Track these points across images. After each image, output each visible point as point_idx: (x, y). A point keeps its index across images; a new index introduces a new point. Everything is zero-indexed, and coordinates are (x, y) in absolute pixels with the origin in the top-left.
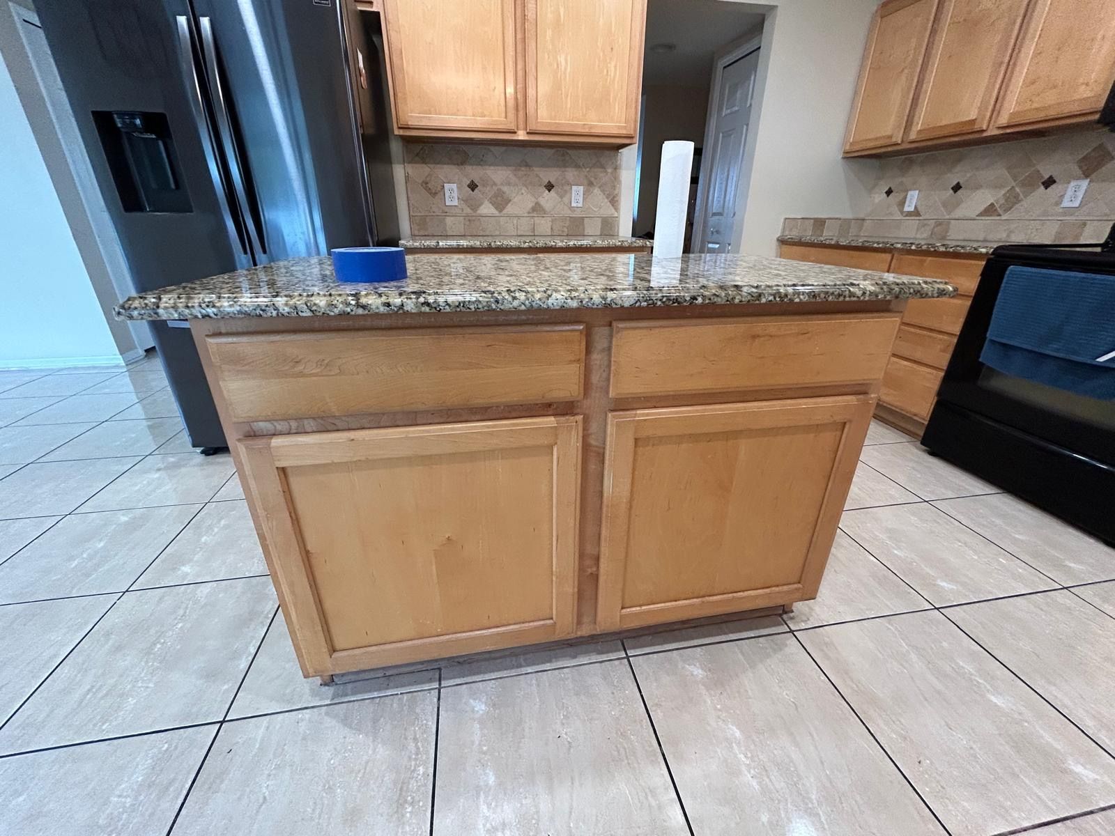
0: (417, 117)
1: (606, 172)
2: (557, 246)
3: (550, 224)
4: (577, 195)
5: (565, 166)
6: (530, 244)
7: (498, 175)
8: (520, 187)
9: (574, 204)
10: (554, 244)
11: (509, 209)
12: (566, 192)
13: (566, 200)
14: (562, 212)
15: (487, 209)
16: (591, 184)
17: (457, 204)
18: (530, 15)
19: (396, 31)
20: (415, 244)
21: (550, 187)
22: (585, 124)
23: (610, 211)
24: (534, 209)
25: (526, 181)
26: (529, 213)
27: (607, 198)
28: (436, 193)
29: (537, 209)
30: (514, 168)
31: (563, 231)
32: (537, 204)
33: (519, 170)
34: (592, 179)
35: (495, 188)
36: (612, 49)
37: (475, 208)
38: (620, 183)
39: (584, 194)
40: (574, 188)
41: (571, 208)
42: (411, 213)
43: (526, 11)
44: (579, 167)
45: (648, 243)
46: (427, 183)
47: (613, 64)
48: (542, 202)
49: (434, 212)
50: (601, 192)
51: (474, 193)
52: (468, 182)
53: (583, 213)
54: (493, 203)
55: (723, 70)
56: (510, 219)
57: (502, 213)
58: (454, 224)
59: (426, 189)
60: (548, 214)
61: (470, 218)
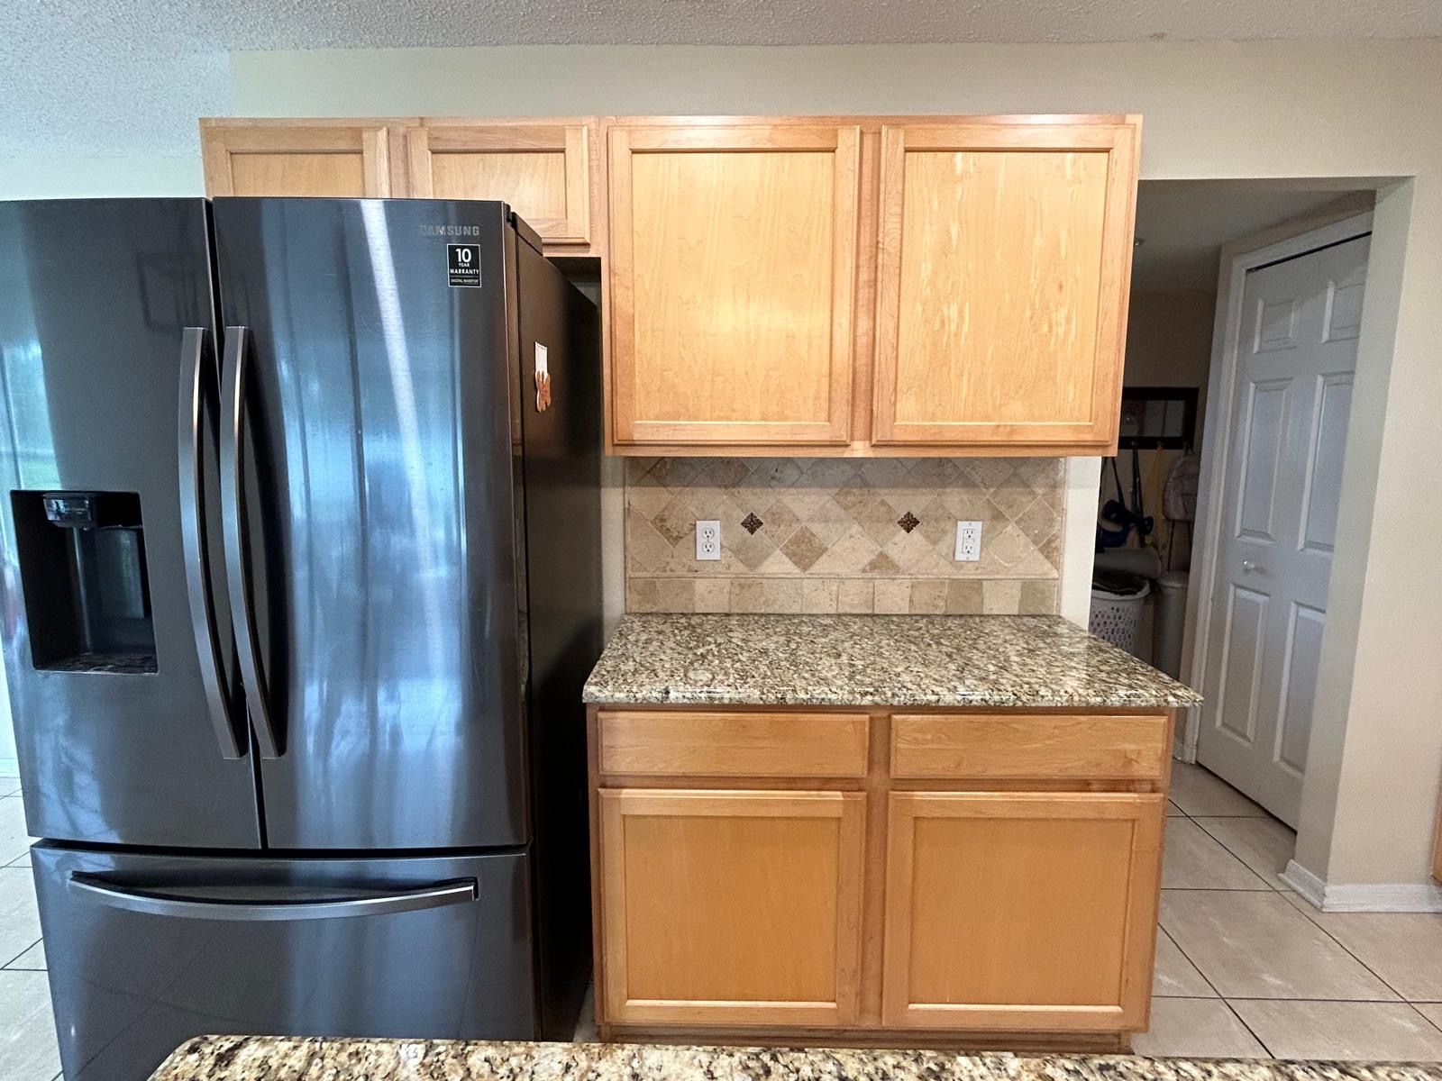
0: (653, 426)
1: (1033, 493)
2: (941, 704)
3: (908, 592)
4: (968, 539)
5: (944, 486)
6: (877, 698)
7: (803, 504)
8: (846, 525)
9: (960, 557)
10: (934, 698)
11: (821, 566)
12: (944, 532)
13: (943, 547)
14: (935, 571)
15: (778, 564)
16: (998, 517)
17: (718, 558)
18: (889, 241)
19: (627, 288)
20: (617, 695)
21: (909, 523)
22: (998, 426)
23: (1044, 568)
24: (873, 566)
25: (860, 513)
26: (864, 571)
27: (1035, 542)
28: (679, 538)
29: (882, 564)
30: (837, 490)
31: (936, 607)
32: (883, 556)
33: (848, 493)
34: (1002, 508)
35: (797, 527)
36: (1061, 287)
37: (752, 561)
38: (1063, 512)
39: (982, 537)
40: (962, 525)
41: (954, 563)
42: (630, 573)
43: (881, 235)
44: (975, 486)
45: (1171, 699)
46: (663, 520)
47: (1063, 313)
48: (893, 552)
49: (672, 570)
50: (1020, 532)
51: (753, 536)
52: (744, 517)
53: (979, 571)
54: (791, 555)
55: (1246, 275)
56: (823, 582)
57: (808, 572)
58: (710, 592)
59: (661, 529)
60: (904, 574)
61: (742, 581)
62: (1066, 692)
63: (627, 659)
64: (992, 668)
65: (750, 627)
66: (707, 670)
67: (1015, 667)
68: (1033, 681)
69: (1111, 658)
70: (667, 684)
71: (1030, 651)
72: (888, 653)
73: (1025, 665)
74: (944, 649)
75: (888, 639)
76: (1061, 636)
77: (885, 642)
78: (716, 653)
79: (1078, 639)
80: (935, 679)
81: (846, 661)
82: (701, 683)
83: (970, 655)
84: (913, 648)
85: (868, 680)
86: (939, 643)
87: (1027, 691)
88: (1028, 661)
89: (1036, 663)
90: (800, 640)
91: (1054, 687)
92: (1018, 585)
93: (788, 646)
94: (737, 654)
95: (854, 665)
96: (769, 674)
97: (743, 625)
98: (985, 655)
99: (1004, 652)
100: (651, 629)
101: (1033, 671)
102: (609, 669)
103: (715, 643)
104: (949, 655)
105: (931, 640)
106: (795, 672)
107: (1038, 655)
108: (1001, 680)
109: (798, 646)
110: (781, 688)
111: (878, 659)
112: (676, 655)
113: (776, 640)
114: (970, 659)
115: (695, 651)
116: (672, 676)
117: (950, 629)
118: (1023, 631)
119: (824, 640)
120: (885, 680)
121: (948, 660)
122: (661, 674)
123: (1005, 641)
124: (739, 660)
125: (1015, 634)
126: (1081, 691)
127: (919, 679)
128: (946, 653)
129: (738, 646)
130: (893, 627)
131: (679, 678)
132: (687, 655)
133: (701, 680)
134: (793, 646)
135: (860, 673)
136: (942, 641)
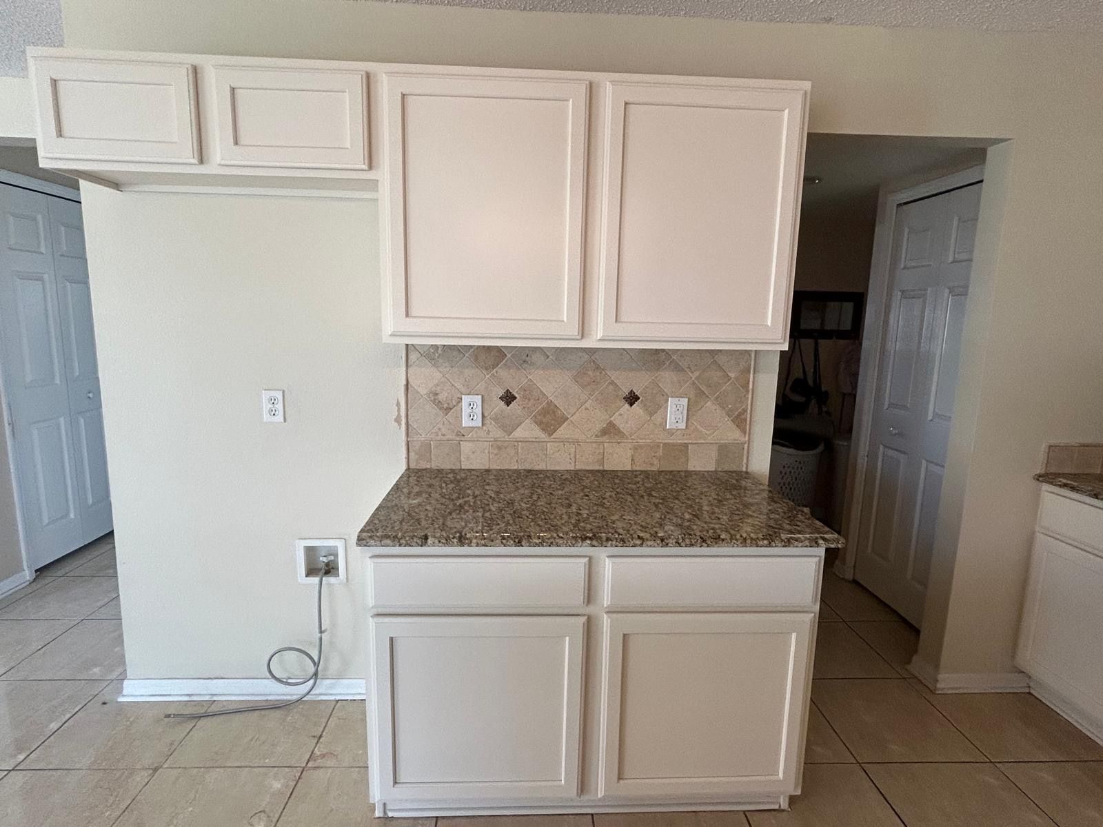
3: (630, 453)
4: (676, 411)
5: (659, 369)
7: (549, 382)
9: (670, 426)
11: (562, 432)
12: (658, 406)
13: (657, 418)
14: (652, 437)
15: (528, 430)
16: (700, 395)
17: (479, 425)
20: (385, 540)
21: (632, 399)
23: (735, 435)
24: (604, 432)
25: (594, 390)
26: (596, 437)
27: (728, 415)
28: (448, 409)
29: (610, 430)
30: (575, 372)
31: (652, 465)
32: (611, 423)
33: (584, 375)
34: (704, 388)
35: (543, 401)
37: (509, 427)
38: (750, 391)
39: (688, 410)
40: (672, 401)
41: (665, 430)
44: (683, 370)
46: (436, 394)
48: (618, 421)
49: (443, 435)
50: (718, 406)
51: (509, 408)
52: (501, 392)
53: (685, 437)
54: (539, 423)
55: (897, 207)
56: (564, 445)
57: (552, 437)
58: (473, 452)
59: (434, 401)
60: (627, 438)
61: (499, 443)
62: (741, 536)
63: (398, 509)
64: (687, 516)
65: (504, 481)
66: (462, 519)
67: (706, 515)
68: (717, 526)
69: (780, 508)
70: (426, 532)
71: (720, 501)
72: (609, 504)
73: (713, 513)
74: (653, 500)
75: (611, 492)
76: (745, 489)
77: (608, 494)
78: (472, 504)
79: (757, 492)
80: (641, 526)
81: (574, 511)
82: (455, 530)
83: (672, 505)
84: (630, 499)
85: (589, 527)
86: (650, 495)
87: (711, 535)
88: (716, 510)
89: (722, 512)
90: (542, 493)
91: (732, 532)
92: (715, 448)
93: (531, 498)
94: (488, 505)
95: (580, 514)
96: (511, 522)
97: (498, 480)
98: (684, 505)
99: (698, 502)
100: (423, 484)
101: (719, 519)
102: (382, 518)
103: (473, 495)
104: (656, 505)
105: (644, 492)
106: (532, 520)
107: (724, 505)
108: (693, 527)
109: (539, 498)
110: (519, 534)
111: (600, 509)
112: (439, 506)
113: (522, 492)
114: (672, 508)
115: (456, 502)
116: (432, 524)
117: (661, 483)
118: (716, 485)
119: (560, 492)
120: (603, 527)
121: (654, 509)
122: (423, 523)
123: (702, 493)
124: (490, 510)
125: (709, 487)
126: (752, 535)
127: (629, 525)
128: (654, 503)
129: (491, 497)
130: (617, 481)
131: (437, 526)
132: (448, 505)
133: (455, 528)
134: (535, 497)
135: (583, 522)
136: (653, 493)
